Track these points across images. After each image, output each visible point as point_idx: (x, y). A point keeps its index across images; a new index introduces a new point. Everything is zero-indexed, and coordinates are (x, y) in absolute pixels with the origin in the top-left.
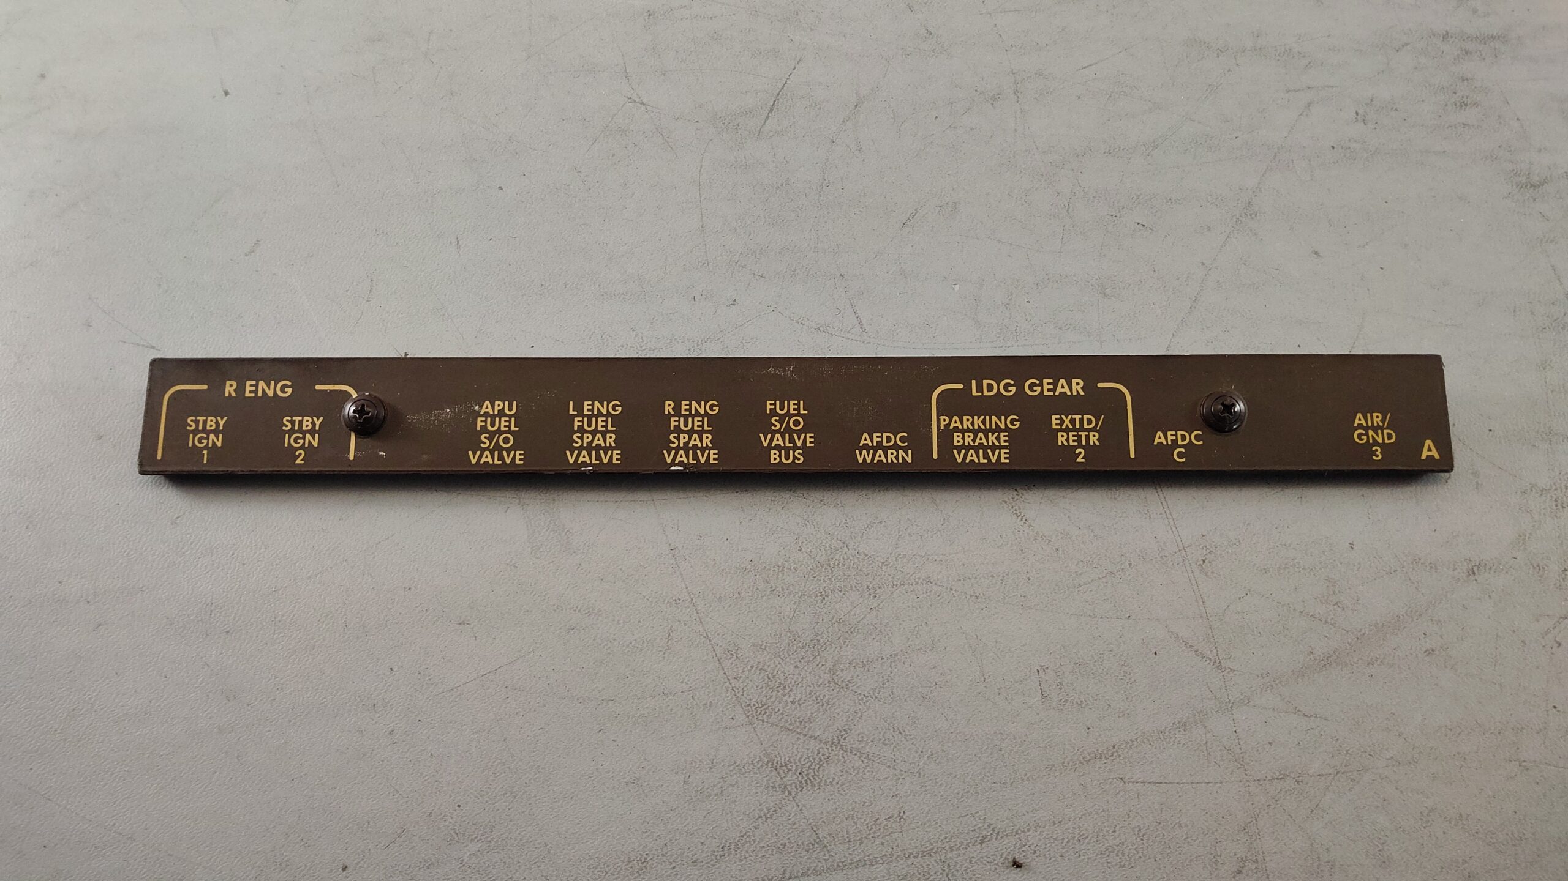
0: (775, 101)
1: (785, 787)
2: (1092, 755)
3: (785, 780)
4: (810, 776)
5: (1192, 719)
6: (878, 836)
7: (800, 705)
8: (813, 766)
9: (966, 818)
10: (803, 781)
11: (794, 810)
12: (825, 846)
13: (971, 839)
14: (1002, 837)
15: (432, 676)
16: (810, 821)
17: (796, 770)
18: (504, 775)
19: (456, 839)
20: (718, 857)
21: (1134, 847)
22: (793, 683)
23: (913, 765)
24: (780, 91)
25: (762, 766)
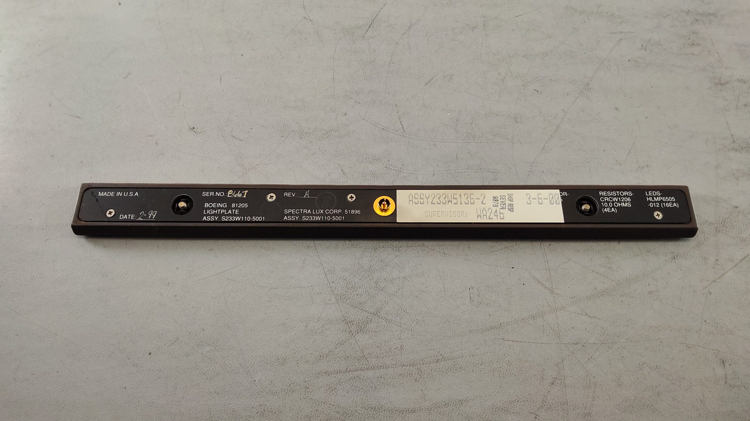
0: (372, 23)
1: (351, 331)
2: (491, 327)
3: (351, 328)
4: (362, 327)
5: (537, 315)
6: (391, 356)
7: (361, 296)
8: (364, 323)
9: (431, 351)
10: (359, 329)
11: (353, 342)
12: (366, 359)
13: (432, 360)
14: (446, 360)
15: (195, 272)
16: (361, 347)
17: (356, 324)
18: (224, 317)
19: (201, 344)
20: (318, 360)
21: (506, 369)
22: (358, 287)
23: (409, 326)
24: (375, 18)
25: (341, 322)
